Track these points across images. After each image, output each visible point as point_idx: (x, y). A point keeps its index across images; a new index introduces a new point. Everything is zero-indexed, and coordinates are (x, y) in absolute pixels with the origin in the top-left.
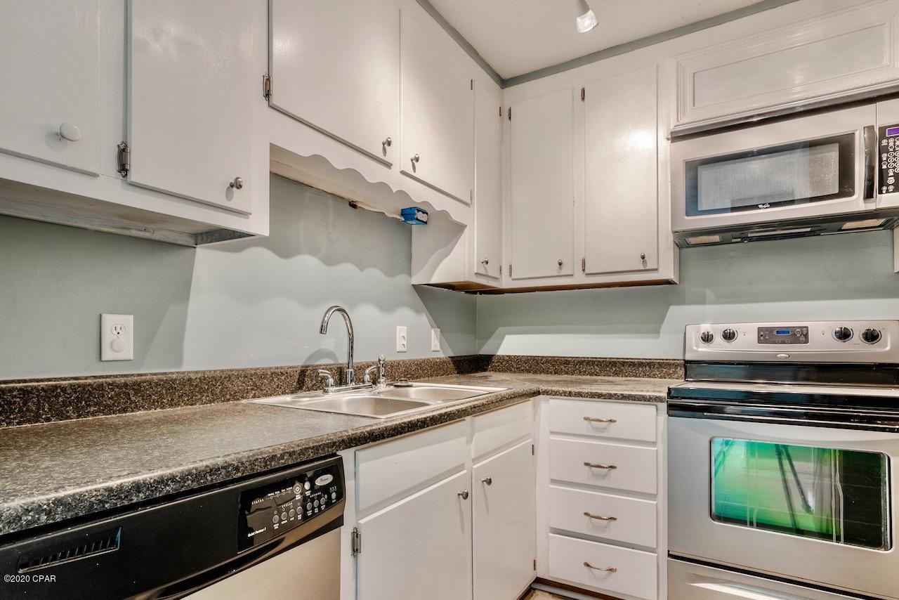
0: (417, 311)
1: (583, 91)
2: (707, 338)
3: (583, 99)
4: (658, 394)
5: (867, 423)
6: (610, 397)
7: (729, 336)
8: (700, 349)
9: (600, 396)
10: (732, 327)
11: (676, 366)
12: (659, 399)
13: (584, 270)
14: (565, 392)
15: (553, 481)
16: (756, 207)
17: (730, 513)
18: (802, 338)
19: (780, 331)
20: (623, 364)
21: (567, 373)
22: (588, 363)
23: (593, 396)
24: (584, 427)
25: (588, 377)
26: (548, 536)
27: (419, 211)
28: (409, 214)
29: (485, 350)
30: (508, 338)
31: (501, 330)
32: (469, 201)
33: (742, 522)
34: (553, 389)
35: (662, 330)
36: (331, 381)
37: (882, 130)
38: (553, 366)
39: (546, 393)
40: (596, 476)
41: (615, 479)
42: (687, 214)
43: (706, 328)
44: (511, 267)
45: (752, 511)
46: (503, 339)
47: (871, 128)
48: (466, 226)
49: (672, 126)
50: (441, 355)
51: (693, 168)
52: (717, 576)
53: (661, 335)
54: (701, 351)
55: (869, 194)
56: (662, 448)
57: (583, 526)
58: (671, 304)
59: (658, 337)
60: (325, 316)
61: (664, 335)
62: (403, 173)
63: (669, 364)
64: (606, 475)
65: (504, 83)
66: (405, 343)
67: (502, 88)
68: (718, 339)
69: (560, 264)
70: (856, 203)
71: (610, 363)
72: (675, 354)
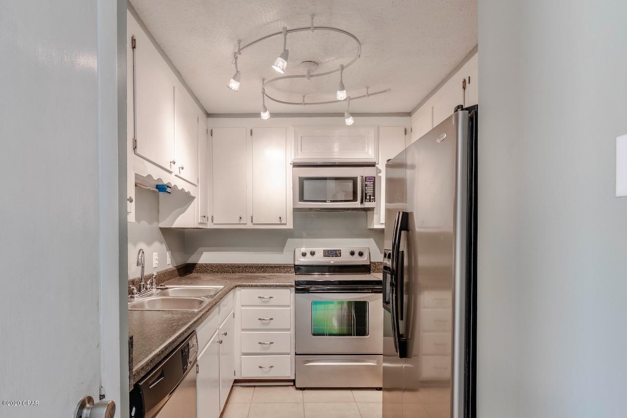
0: (161, 243)
1: (251, 131)
2: (304, 255)
3: (251, 135)
4: (291, 284)
5: (361, 291)
6: (270, 286)
7: (313, 254)
8: (301, 260)
9: (266, 286)
10: (313, 249)
11: (291, 267)
12: (291, 286)
13: (252, 222)
14: (249, 285)
15: (243, 330)
16: (325, 201)
17: (320, 332)
18: (339, 255)
19: (332, 251)
20: (267, 267)
21: (239, 273)
22: (250, 267)
23: (263, 286)
24: (258, 302)
25: (250, 274)
26: (241, 357)
27: (168, 187)
28: (162, 188)
29: (191, 260)
30: (205, 254)
31: (200, 249)
32: (197, 184)
33: (323, 335)
34: (243, 284)
35: (284, 250)
36: (135, 291)
37: (366, 178)
38: (232, 269)
39: (240, 286)
40: (263, 324)
41: (273, 325)
42: (300, 201)
43: (303, 250)
44: (212, 217)
45: (327, 330)
46: (202, 254)
47: (362, 177)
48: (195, 197)
49: (293, 159)
50: (171, 267)
51: (302, 180)
52: (314, 359)
53: (284, 252)
54: (301, 261)
55: (362, 202)
56: (292, 308)
57: (258, 349)
58: (288, 238)
59: (282, 254)
60: (139, 256)
61: (285, 252)
62: (176, 175)
63: (288, 266)
64: (268, 323)
65: (209, 115)
66: (157, 262)
67: (207, 117)
68: (308, 255)
69: (241, 218)
70: (357, 204)
71: (261, 266)
72: (290, 262)
